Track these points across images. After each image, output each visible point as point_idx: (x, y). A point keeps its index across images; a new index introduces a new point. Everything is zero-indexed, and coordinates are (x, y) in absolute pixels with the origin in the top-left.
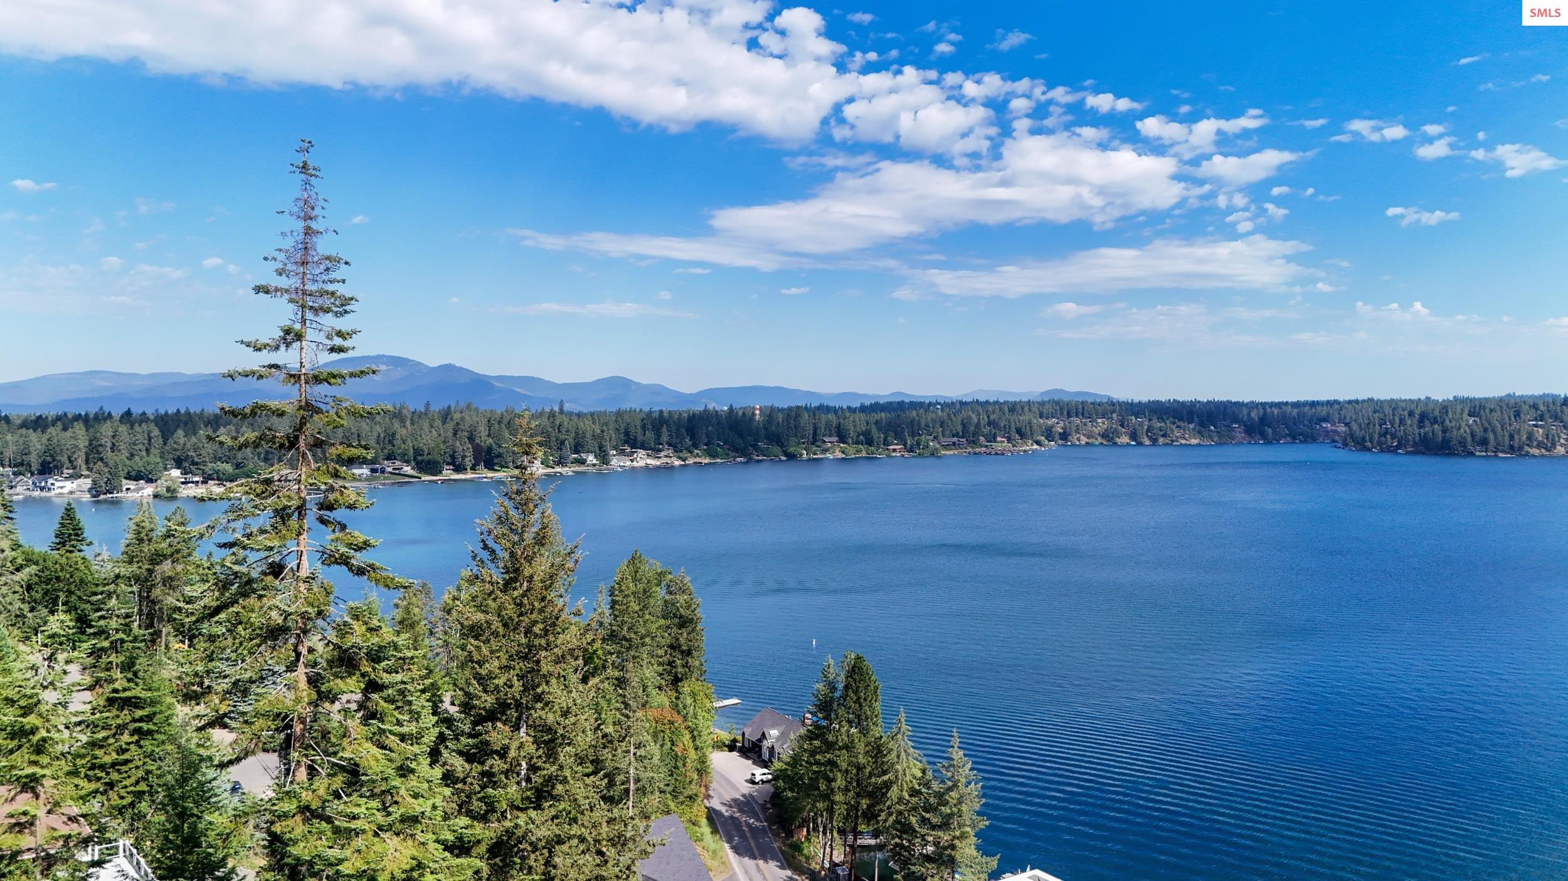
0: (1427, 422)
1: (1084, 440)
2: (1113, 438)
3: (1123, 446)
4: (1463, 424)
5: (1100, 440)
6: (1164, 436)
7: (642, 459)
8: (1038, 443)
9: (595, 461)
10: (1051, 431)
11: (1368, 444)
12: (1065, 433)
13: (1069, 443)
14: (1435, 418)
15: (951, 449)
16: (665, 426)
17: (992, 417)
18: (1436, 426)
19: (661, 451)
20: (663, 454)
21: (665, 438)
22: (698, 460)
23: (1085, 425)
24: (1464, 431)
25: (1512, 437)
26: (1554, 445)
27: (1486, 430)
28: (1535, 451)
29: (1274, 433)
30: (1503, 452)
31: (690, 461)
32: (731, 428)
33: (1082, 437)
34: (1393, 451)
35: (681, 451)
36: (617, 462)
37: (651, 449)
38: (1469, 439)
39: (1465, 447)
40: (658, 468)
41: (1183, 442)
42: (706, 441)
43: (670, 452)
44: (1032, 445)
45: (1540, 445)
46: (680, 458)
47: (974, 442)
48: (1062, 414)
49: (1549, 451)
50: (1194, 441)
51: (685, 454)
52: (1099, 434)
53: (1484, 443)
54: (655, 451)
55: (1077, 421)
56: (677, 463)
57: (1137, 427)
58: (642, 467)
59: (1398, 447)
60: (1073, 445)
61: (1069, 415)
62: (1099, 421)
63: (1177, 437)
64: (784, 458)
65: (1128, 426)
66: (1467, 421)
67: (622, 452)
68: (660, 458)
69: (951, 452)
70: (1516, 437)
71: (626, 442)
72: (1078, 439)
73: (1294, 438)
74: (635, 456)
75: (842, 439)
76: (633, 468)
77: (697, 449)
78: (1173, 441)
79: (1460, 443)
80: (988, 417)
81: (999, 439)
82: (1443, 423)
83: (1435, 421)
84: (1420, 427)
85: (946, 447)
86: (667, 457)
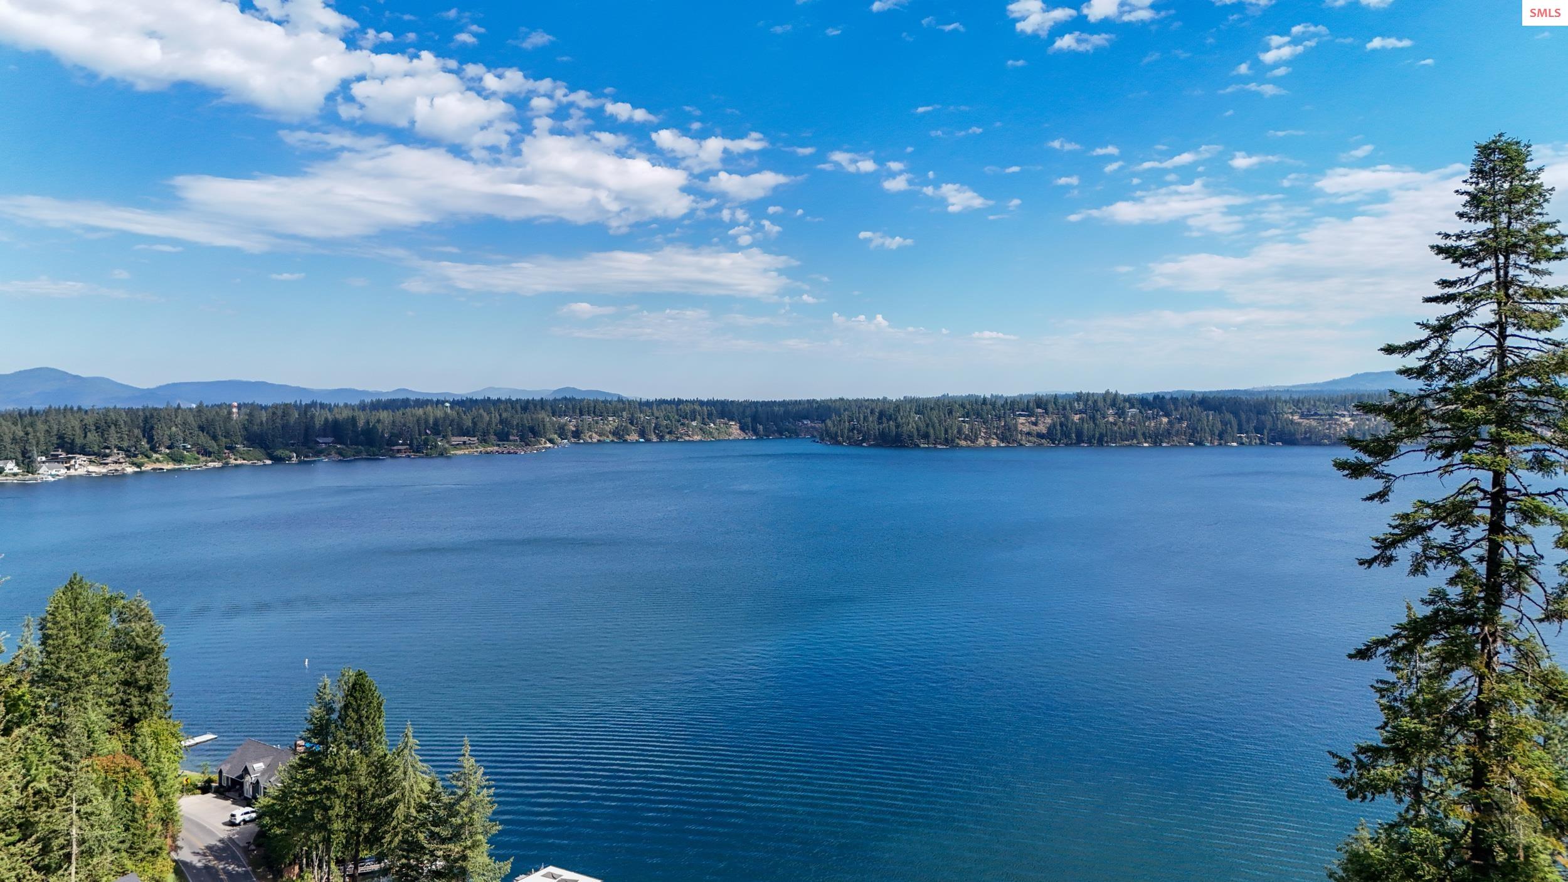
0: (884, 420)
1: (596, 437)
2: (623, 436)
3: (632, 443)
4: (911, 421)
5: (611, 437)
6: (670, 433)
7: (82, 466)
8: (551, 441)
9: (16, 470)
10: (564, 429)
11: (840, 439)
12: (577, 430)
13: (582, 441)
14: (891, 416)
15: (461, 449)
16: (113, 427)
17: (504, 415)
18: (891, 423)
19: (107, 456)
20: (110, 460)
21: (113, 440)
22: (158, 465)
23: (597, 423)
24: (912, 427)
25: (946, 432)
26: (976, 438)
27: (927, 426)
28: (963, 443)
29: (765, 429)
30: (940, 444)
31: (148, 467)
32: (202, 428)
33: (594, 435)
34: (859, 444)
35: (135, 456)
36: (48, 472)
37: (94, 454)
38: (915, 433)
39: (912, 440)
40: (105, 476)
41: (687, 438)
42: (168, 443)
43: (122, 455)
44: (545, 443)
45: (967, 438)
46: (133, 464)
47: (485, 441)
48: (574, 412)
49: (973, 442)
50: (697, 438)
51: (140, 459)
52: (610, 432)
53: (926, 436)
54: (100, 456)
55: (589, 419)
56: (130, 470)
57: (645, 424)
58: (81, 476)
59: (863, 441)
60: (586, 443)
61: (581, 414)
62: (610, 419)
63: (682, 434)
64: (269, 462)
65: (637, 423)
66: (914, 417)
67: (55, 459)
68: (107, 464)
69: (461, 452)
70: (950, 431)
71: (60, 446)
72: (591, 437)
73: (781, 434)
74: (72, 462)
75: (339, 439)
76: (69, 477)
77: (156, 452)
78: (678, 438)
79: (909, 436)
80: (500, 415)
81: (511, 438)
82: (896, 419)
83: (890, 418)
84: (880, 423)
85: (456, 447)
86: (116, 462)
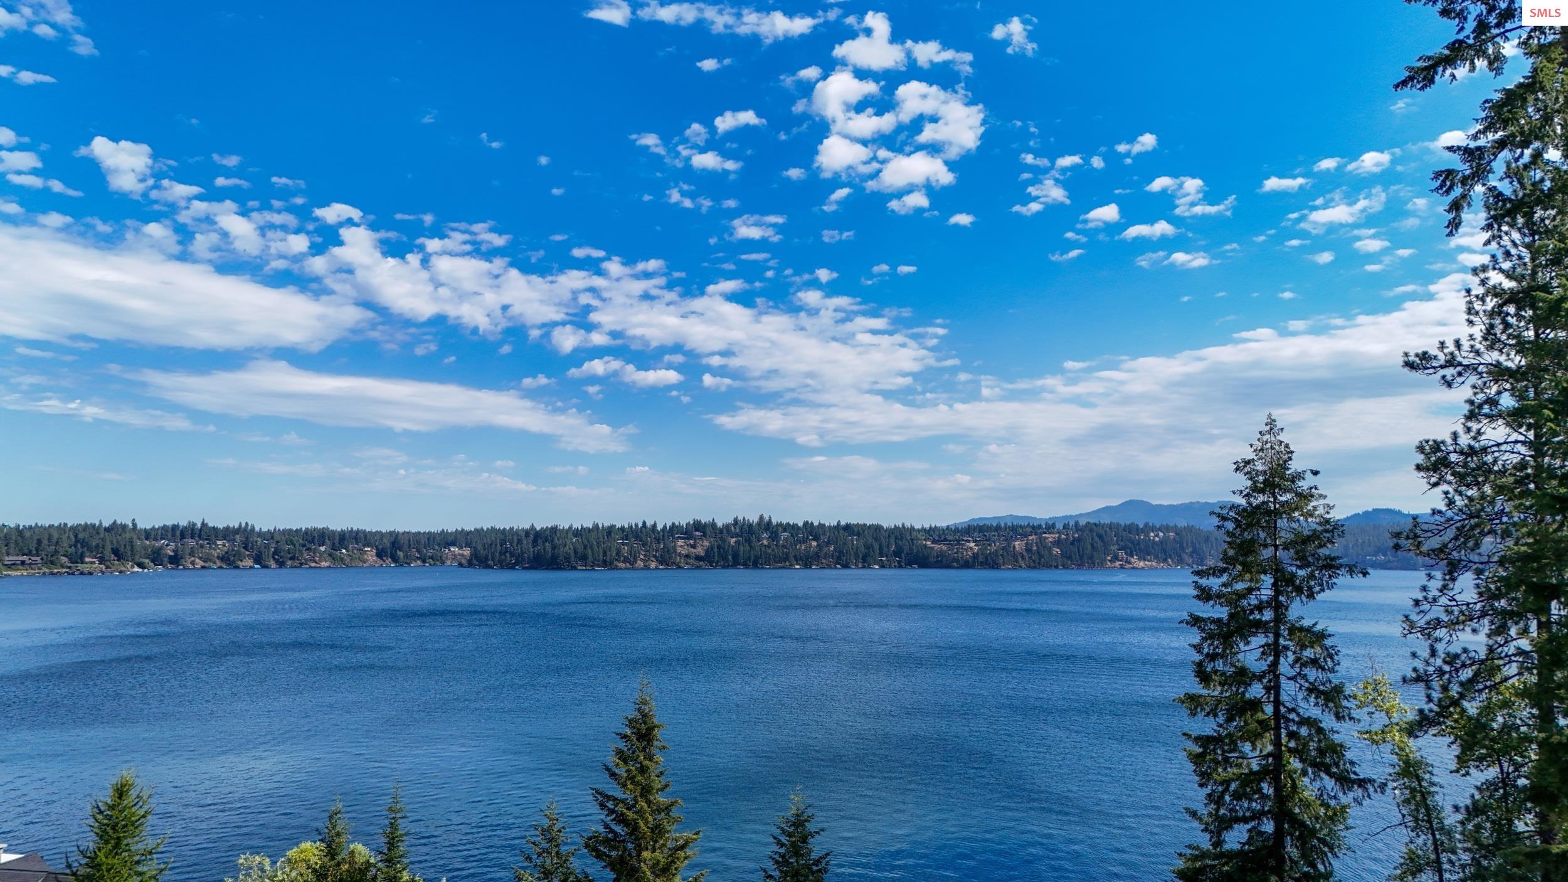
1: (199, 563)
2: (234, 562)
3: (245, 568)
5: (219, 563)
6: (292, 559)
8: (141, 565)
10: (158, 554)
12: (176, 555)
13: (181, 567)
14: (547, 537)
18: (547, 544)
24: (569, 549)
34: (512, 567)
38: (572, 554)
39: (569, 562)
41: (313, 565)
45: (626, 560)
47: (52, 563)
48: (174, 535)
49: (632, 564)
50: (324, 564)
52: (218, 557)
53: (583, 558)
55: (192, 543)
57: (263, 549)
59: (516, 564)
60: (185, 569)
61: (183, 536)
62: (219, 542)
63: (306, 560)
65: (252, 550)
69: (19, 573)
70: (608, 553)
72: (193, 563)
73: (424, 561)
78: (301, 564)
79: (565, 558)
81: (87, 559)
82: (552, 541)
83: (546, 540)
84: (534, 546)
85: (10, 567)
